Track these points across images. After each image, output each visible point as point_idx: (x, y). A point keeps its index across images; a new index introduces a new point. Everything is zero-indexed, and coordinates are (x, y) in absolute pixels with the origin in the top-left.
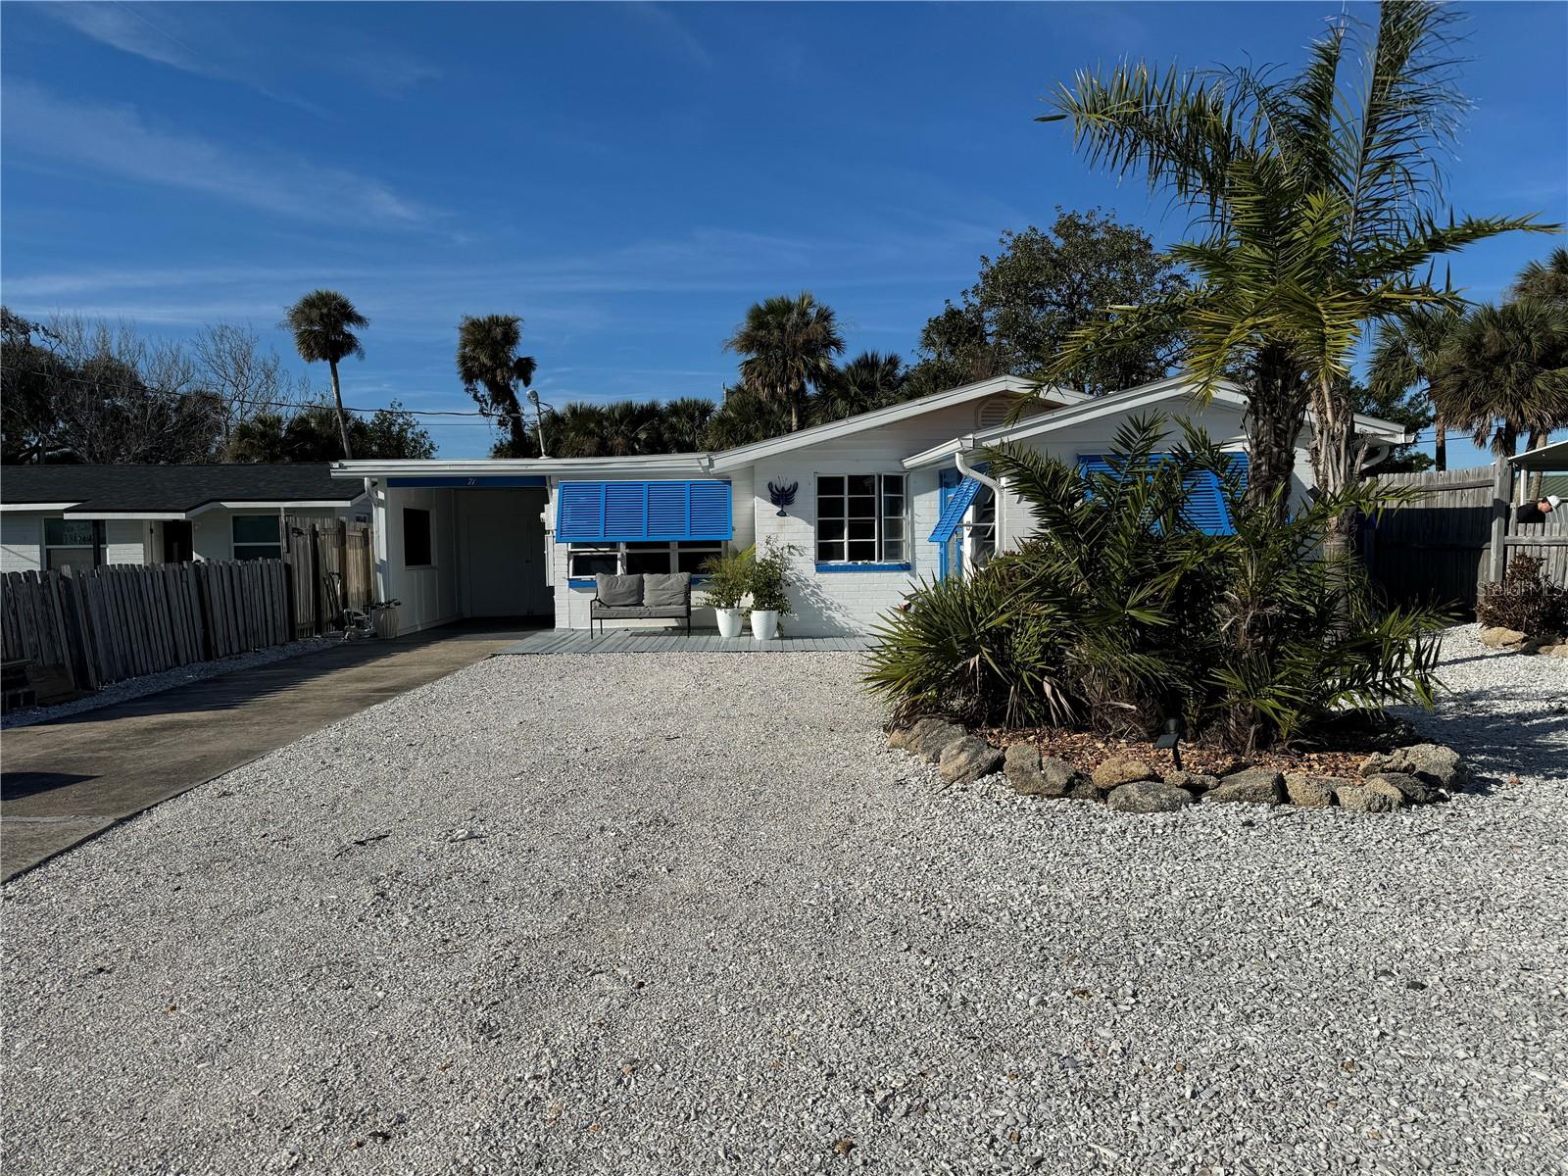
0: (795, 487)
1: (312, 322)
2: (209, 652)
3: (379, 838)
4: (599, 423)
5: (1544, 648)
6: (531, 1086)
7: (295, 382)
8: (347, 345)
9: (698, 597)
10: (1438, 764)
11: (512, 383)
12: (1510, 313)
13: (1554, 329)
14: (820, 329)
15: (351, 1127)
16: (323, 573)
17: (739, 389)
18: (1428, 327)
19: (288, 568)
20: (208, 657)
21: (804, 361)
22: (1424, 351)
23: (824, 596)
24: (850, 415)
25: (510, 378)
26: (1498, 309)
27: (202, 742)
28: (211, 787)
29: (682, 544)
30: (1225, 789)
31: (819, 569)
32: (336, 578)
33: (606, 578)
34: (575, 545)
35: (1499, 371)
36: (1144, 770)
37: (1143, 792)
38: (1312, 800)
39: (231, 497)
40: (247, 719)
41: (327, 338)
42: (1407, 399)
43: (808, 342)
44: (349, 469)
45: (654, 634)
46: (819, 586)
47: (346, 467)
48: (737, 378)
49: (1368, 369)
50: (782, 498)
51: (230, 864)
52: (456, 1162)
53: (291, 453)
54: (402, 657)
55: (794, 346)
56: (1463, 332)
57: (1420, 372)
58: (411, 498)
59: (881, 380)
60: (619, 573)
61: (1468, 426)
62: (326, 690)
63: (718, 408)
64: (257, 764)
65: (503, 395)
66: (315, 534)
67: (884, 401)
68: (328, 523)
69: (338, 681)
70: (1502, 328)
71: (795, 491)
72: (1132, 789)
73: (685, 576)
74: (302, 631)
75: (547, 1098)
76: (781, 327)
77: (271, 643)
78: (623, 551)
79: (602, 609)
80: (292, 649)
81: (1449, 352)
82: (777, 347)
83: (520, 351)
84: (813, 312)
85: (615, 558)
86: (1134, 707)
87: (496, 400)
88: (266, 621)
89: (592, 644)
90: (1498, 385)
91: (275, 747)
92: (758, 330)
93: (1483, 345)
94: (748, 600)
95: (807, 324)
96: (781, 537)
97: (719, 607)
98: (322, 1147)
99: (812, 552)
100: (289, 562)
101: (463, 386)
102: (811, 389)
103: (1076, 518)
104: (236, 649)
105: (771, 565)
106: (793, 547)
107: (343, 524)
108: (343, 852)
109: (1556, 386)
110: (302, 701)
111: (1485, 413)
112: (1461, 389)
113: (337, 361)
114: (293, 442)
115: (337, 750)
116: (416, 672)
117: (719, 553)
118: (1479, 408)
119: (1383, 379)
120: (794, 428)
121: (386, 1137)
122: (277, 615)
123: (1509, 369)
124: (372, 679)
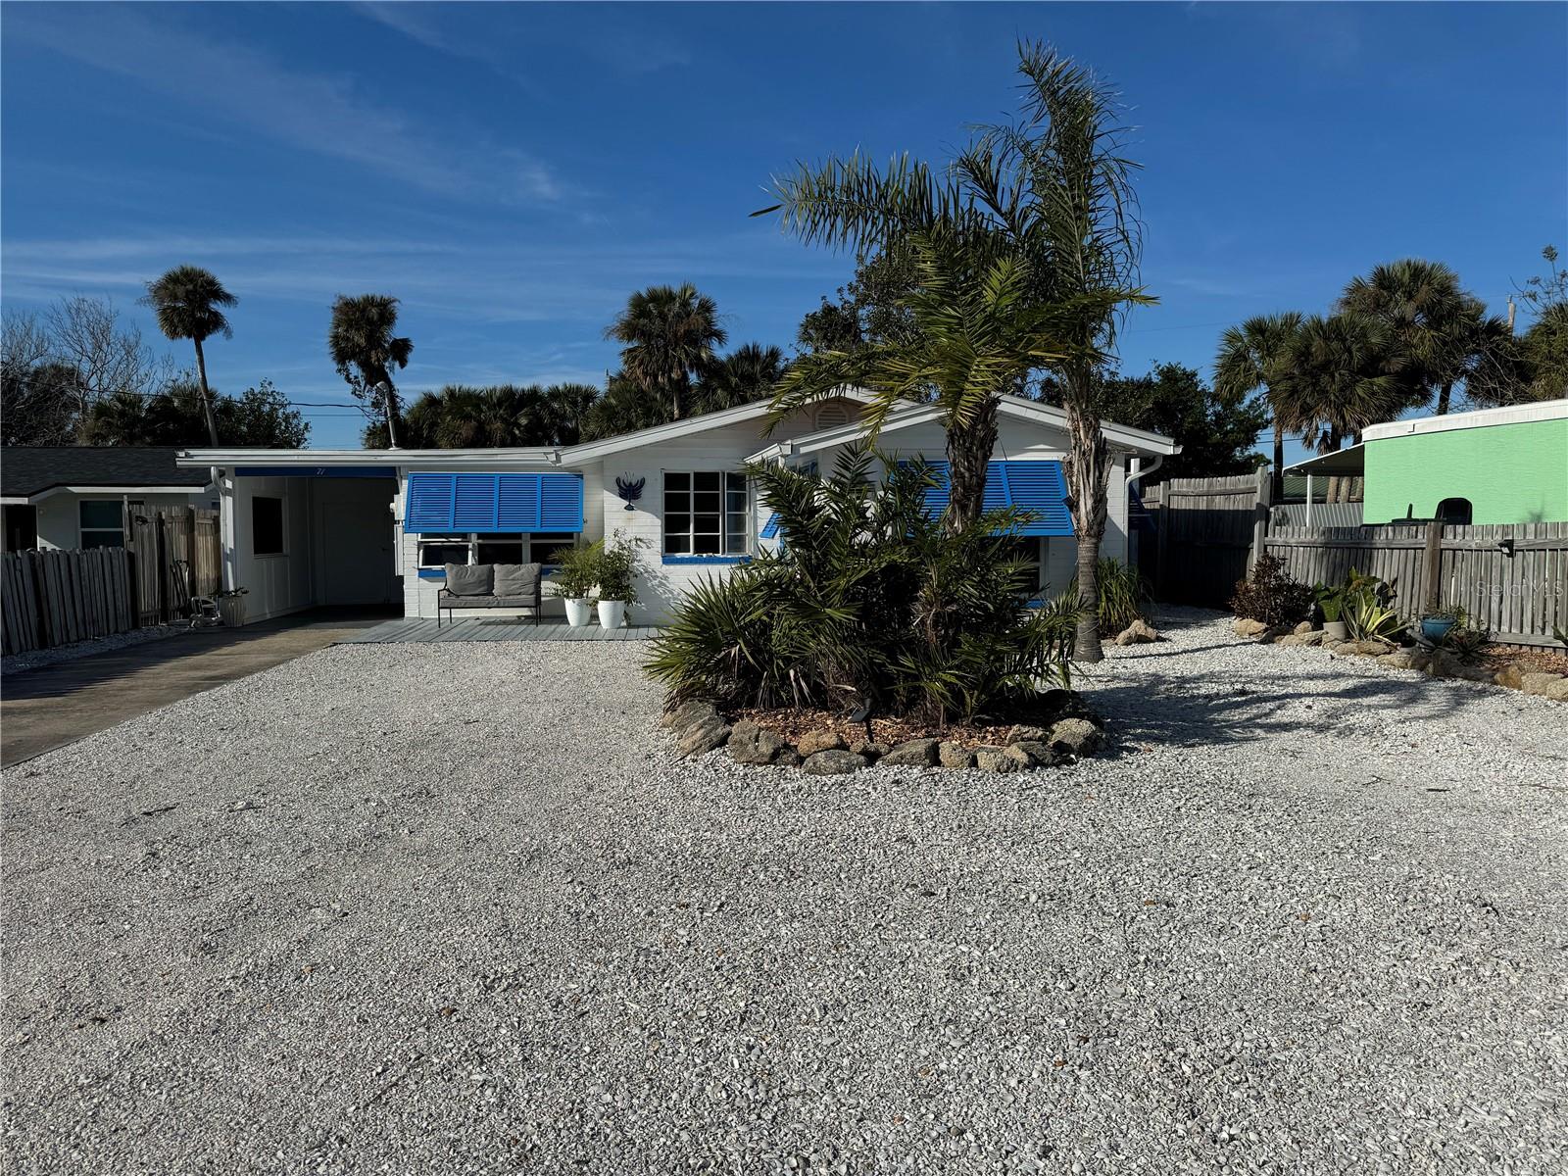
0: (642, 482)
1: (175, 298)
2: (44, 640)
3: (166, 810)
4: (477, 407)
5: (1277, 638)
6: (227, 984)
7: (158, 359)
8: (215, 322)
9: (548, 587)
10: (1073, 735)
11: (387, 364)
12: (1335, 323)
13: (1373, 341)
14: (701, 321)
15: (77, 1016)
16: (169, 562)
17: (622, 377)
18: (1267, 334)
19: (132, 557)
20: (43, 645)
21: (685, 350)
22: (1262, 357)
23: (671, 587)
24: (730, 406)
25: (385, 360)
26: (1325, 320)
27: (20, 728)
28: (20, 769)
29: (534, 536)
30: (893, 755)
31: (666, 561)
32: (184, 566)
33: (456, 568)
34: (425, 535)
35: (1325, 379)
36: (834, 741)
37: (828, 758)
38: (956, 763)
39: (77, 481)
40: (71, 706)
41: (193, 315)
42: (1247, 402)
43: (688, 333)
44: (195, 459)
45: (505, 622)
46: (666, 578)
47: (192, 456)
48: (618, 366)
49: (1215, 373)
50: (630, 492)
51: (23, 833)
52: (151, 1033)
53: (152, 433)
54: (246, 646)
55: (675, 335)
56: (1296, 342)
57: (1260, 377)
58: (261, 487)
59: (760, 373)
60: (470, 563)
61: (1298, 429)
62: (157, 679)
63: (601, 395)
64: (70, 748)
65: (375, 374)
66: (161, 522)
67: (764, 393)
68: (176, 511)
69: (171, 669)
70: (1326, 339)
71: (642, 486)
72: (821, 757)
73: (536, 566)
74: (147, 619)
75: (238, 991)
76: (663, 317)
77: (112, 631)
78: (473, 542)
79: (450, 599)
80: (136, 636)
81: (1283, 362)
82: (658, 336)
83: (397, 332)
84: (695, 303)
85: (466, 548)
86: (854, 689)
87: (371, 381)
88: (107, 609)
89: (438, 633)
90: (1324, 392)
91: (92, 732)
92: (639, 318)
93: (1310, 354)
94: (596, 591)
95: (688, 315)
96: (628, 530)
97: (568, 597)
98: (51, 1029)
99: (658, 545)
100: (132, 551)
101: (334, 366)
102: (693, 378)
103: (812, 528)
104: (73, 637)
105: (619, 557)
106: (641, 540)
107: (191, 512)
108: (130, 821)
109: (1374, 393)
110: (130, 688)
111: (1313, 417)
112: (1291, 395)
113: (203, 339)
114: (154, 422)
115: (151, 734)
116: (252, 660)
117: (572, 545)
118: (1307, 412)
119: (1226, 383)
120: (676, 416)
121: (103, 1021)
122: (119, 604)
123: (1333, 377)
124: (207, 667)
